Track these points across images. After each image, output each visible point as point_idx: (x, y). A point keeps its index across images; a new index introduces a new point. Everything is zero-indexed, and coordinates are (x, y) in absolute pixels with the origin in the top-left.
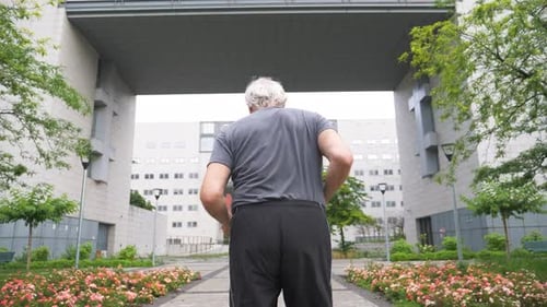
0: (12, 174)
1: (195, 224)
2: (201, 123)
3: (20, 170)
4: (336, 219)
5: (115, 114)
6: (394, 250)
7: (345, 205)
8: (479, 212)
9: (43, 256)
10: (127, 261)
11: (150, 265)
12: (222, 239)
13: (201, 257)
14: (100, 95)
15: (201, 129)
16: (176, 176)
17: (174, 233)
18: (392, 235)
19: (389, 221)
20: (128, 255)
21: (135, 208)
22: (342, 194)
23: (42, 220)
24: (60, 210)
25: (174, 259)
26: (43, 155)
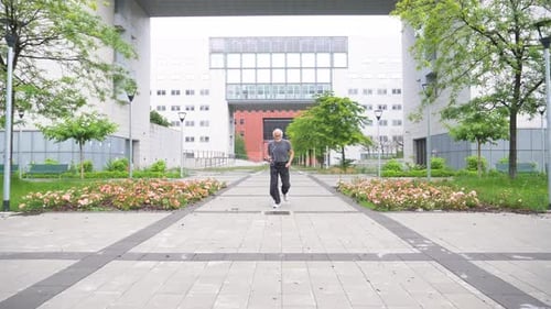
0: (74, 106)
1: (207, 139)
2: (211, 38)
3: (81, 102)
4: (338, 140)
5: (133, 38)
6: (386, 168)
7: (346, 128)
8: (459, 139)
9: (88, 168)
10: (159, 173)
11: (178, 176)
12: (233, 153)
13: (217, 170)
14: (119, 21)
15: (211, 45)
16: (188, 93)
17: (189, 147)
18: (394, 152)
19: (395, 138)
20: (160, 168)
21: (155, 126)
22: (345, 117)
23: (89, 139)
24: (103, 131)
25: (195, 171)
26: (98, 91)
